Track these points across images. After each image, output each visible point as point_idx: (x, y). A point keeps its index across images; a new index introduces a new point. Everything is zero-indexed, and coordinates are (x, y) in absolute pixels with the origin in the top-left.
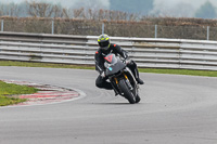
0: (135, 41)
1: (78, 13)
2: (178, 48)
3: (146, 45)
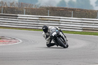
0: (39, 17)
1: (12, 4)
2: (59, 21)
3: (44, 19)
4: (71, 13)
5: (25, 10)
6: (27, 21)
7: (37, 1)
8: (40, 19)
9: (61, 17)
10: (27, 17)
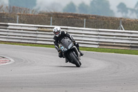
0: (38, 27)
3: (45, 29)
4: (82, 22)
5: (18, 17)
6: (22, 33)
7: (35, 4)
8: (40, 29)
9: (69, 27)
10: (22, 26)
